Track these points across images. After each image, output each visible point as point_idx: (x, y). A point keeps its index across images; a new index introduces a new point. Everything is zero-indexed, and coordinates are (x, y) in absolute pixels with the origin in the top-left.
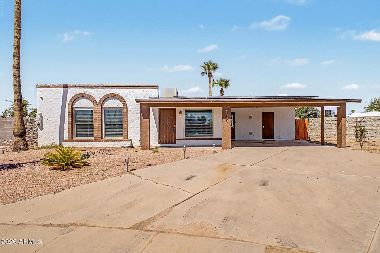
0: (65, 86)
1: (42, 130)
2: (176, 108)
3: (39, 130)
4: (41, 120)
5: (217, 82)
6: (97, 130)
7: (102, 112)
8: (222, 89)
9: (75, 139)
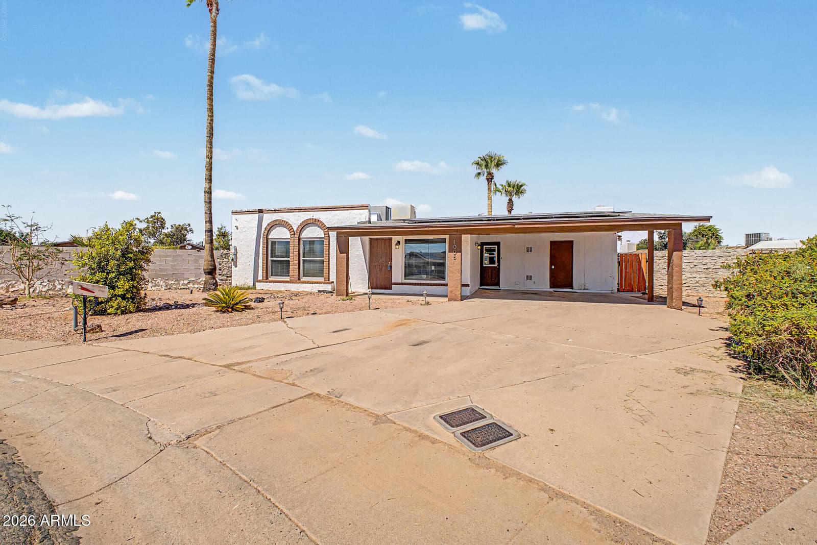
0: (261, 211)
1: (236, 267)
2: (393, 237)
3: (233, 267)
4: (236, 254)
5: (500, 188)
6: (293, 268)
7: (299, 244)
8: (510, 200)
9: (270, 279)
